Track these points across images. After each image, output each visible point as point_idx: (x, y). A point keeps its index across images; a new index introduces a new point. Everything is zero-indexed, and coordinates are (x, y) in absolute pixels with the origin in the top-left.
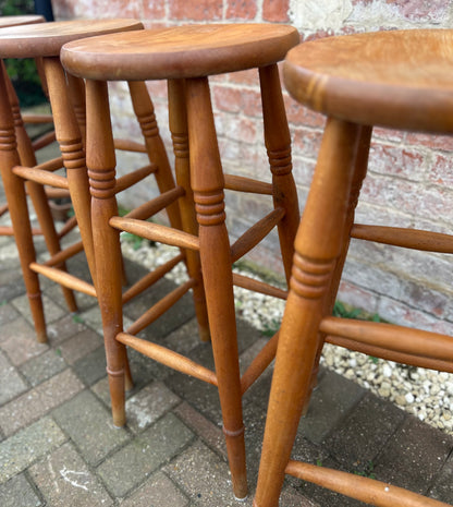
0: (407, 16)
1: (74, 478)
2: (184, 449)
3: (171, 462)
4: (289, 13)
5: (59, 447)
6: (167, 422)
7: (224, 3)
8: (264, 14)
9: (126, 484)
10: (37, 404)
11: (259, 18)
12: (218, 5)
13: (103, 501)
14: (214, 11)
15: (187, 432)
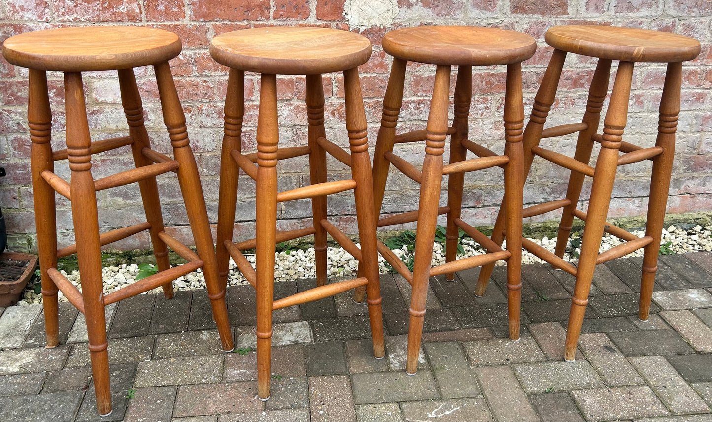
0: (438, 15)
1: (442, 411)
2: (464, 351)
3: (469, 361)
4: (344, 14)
5: (402, 410)
6: (431, 349)
7: (272, 6)
8: (317, 15)
9: (470, 388)
10: (336, 409)
11: (312, 19)
12: (263, 7)
13: (476, 403)
14: (259, 13)
15: (450, 344)
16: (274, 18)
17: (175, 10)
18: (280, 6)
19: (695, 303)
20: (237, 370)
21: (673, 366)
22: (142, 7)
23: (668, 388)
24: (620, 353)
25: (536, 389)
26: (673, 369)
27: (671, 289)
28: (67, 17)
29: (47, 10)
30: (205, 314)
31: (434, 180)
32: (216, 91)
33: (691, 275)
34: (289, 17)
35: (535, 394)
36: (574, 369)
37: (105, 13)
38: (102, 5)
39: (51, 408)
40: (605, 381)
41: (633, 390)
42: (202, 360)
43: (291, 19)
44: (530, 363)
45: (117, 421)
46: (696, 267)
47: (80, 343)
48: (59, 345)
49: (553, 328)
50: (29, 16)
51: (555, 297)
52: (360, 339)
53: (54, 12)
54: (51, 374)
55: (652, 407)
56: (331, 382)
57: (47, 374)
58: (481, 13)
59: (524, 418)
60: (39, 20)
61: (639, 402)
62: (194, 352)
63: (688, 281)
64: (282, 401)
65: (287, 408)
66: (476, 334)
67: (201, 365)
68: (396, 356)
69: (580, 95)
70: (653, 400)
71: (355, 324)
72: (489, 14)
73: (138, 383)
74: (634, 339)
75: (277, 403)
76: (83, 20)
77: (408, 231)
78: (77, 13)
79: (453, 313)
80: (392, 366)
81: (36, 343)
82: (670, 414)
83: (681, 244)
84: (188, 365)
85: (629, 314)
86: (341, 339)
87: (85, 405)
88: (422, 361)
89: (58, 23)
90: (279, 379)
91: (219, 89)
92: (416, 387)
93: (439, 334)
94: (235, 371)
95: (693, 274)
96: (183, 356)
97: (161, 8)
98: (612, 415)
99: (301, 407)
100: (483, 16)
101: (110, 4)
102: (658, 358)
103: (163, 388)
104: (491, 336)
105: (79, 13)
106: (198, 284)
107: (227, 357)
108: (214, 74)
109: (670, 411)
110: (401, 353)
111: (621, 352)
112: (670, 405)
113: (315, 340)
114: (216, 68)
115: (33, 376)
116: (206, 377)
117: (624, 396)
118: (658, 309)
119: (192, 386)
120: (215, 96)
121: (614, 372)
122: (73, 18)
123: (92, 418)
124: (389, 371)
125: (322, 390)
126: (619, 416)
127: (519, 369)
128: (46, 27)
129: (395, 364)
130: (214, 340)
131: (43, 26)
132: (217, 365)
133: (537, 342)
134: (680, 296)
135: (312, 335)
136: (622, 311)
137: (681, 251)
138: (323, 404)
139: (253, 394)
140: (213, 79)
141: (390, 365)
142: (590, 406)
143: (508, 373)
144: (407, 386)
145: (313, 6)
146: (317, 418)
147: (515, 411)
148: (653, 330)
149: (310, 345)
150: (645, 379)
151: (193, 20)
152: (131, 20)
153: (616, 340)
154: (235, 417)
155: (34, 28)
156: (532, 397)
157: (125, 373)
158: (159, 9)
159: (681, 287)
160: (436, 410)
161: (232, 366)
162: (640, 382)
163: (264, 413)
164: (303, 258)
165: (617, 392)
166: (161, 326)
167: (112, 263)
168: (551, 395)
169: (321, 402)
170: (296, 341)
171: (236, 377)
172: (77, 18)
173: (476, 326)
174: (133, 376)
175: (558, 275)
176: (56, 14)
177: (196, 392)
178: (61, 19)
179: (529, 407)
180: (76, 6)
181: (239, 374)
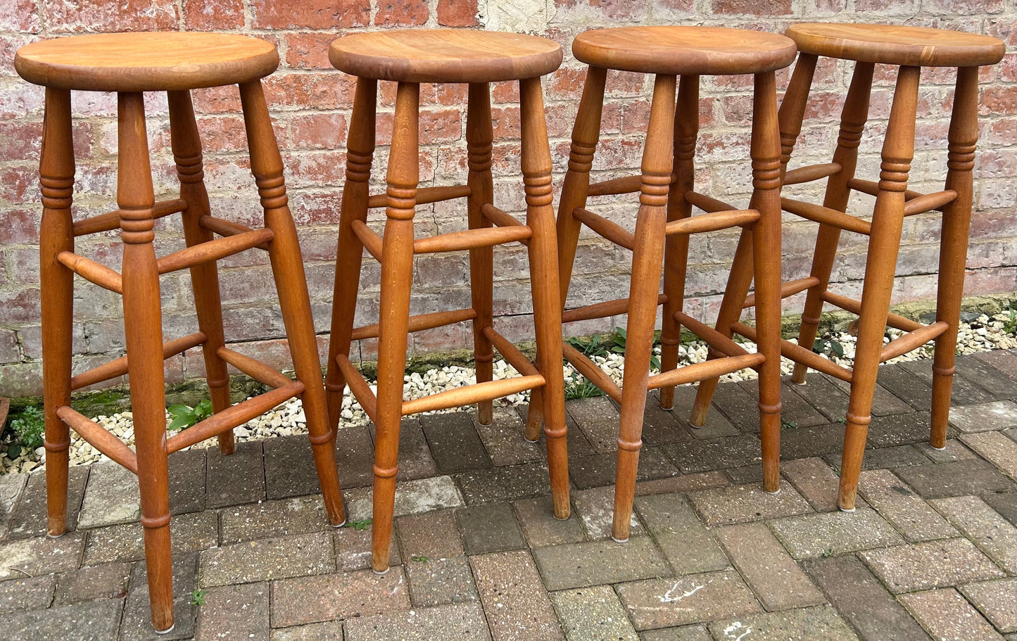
0: (611, 16)
1: (680, 593)
2: (693, 506)
3: (704, 520)
4: (477, 16)
5: (619, 595)
6: (644, 505)
7: (372, 6)
8: (439, 18)
9: (712, 557)
10: (521, 600)
11: (432, 24)
12: (361, 8)
13: (726, 578)
14: (354, 16)
15: (670, 497)
16: (377, 25)
17: (230, 13)
18: (385, 5)
19: (1004, 422)
20: (358, 553)
21: (995, 508)
22: (180, 8)
23: (994, 539)
24: (917, 496)
25: (808, 552)
26: (996, 513)
27: (967, 403)
28: (65, 25)
29: (35, 16)
30: (288, 474)
31: (653, 243)
32: (289, 132)
33: (989, 382)
34: (398, 21)
35: (810, 560)
36: (856, 521)
37: (122, 19)
38: (120, 7)
39: (74, 627)
40: (904, 536)
41: (947, 545)
42: (299, 541)
43: (401, 25)
44: (792, 517)
45: (185, 639)
46: (994, 372)
47: (99, 527)
48: (66, 532)
49: (813, 465)
50: (7, 25)
51: (805, 422)
52: (533, 496)
53: (45, 18)
54: (62, 576)
55: (979, 568)
56: (505, 562)
57: (56, 576)
58: (671, 13)
59: (800, 594)
60: (22, 31)
61: (959, 561)
62: (284, 529)
63: (987, 392)
64: (436, 594)
65: (446, 603)
66: (704, 481)
67: (299, 548)
68: (594, 519)
69: (813, 128)
70: (978, 557)
71: (522, 476)
72: (683, 15)
73: (207, 581)
74: (932, 475)
75: (429, 597)
76: (89, 30)
77: (574, 339)
78: (81, 20)
79: (665, 452)
80: (590, 533)
81: (29, 532)
82: (1005, 575)
83: (965, 342)
84: (280, 550)
85: (917, 441)
86: (506, 499)
87: (128, 620)
88: (634, 524)
89: (50, 36)
90: (425, 562)
91: (294, 130)
92: (633, 560)
93: (651, 483)
94: (355, 555)
95: (991, 381)
96: (268, 537)
97: (209, 10)
98: (926, 582)
99: (466, 600)
100: (674, 17)
101: (131, 6)
102: (971, 498)
103: (248, 585)
104: (726, 482)
105: (83, 19)
106: (267, 431)
107: (337, 535)
108: (286, 108)
109: (1005, 571)
110: (600, 514)
111: (918, 493)
112: (1004, 563)
113: (467, 502)
114: (290, 100)
115: (34, 581)
116: (311, 566)
117: (936, 554)
118: (957, 434)
119: (291, 580)
120: (287, 141)
121: (915, 522)
122: (75, 27)
123: (143, 637)
124: (588, 540)
125: (493, 574)
126: (936, 583)
127: (777, 526)
128: (32, 42)
129: (595, 530)
130: (312, 510)
131: (27, 40)
132: (325, 548)
133: (795, 486)
134: (982, 412)
135: (461, 495)
136: (906, 438)
137: (967, 352)
138: (500, 594)
139: (390, 586)
140: (285, 115)
141: (587, 532)
142: (892, 571)
143: (763, 532)
144: (619, 560)
145: (433, 6)
146: (496, 615)
147: (786, 585)
148: (955, 461)
149: (459, 510)
150: (959, 529)
151: (256, 29)
152: (163, 29)
153: (907, 479)
154: (369, 621)
155: (14, 43)
156: (805, 564)
157: (183, 566)
158: (205, 12)
159: (979, 400)
160: (669, 592)
161: (347, 547)
162: (954, 533)
163: (412, 613)
164: (422, 385)
165: (925, 550)
166: (224, 495)
167: (126, 406)
168: (831, 560)
169: (495, 591)
170: (438, 505)
171: (357, 562)
172: (80, 28)
173: (702, 470)
174: (196, 572)
175: (803, 392)
176: (49, 21)
177: (300, 589)
178: (55, 28)
179: (804, 579)
180: (80, 10)
181: (361, 558)
